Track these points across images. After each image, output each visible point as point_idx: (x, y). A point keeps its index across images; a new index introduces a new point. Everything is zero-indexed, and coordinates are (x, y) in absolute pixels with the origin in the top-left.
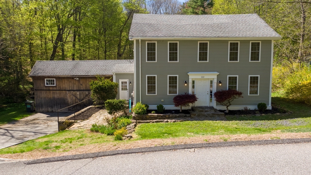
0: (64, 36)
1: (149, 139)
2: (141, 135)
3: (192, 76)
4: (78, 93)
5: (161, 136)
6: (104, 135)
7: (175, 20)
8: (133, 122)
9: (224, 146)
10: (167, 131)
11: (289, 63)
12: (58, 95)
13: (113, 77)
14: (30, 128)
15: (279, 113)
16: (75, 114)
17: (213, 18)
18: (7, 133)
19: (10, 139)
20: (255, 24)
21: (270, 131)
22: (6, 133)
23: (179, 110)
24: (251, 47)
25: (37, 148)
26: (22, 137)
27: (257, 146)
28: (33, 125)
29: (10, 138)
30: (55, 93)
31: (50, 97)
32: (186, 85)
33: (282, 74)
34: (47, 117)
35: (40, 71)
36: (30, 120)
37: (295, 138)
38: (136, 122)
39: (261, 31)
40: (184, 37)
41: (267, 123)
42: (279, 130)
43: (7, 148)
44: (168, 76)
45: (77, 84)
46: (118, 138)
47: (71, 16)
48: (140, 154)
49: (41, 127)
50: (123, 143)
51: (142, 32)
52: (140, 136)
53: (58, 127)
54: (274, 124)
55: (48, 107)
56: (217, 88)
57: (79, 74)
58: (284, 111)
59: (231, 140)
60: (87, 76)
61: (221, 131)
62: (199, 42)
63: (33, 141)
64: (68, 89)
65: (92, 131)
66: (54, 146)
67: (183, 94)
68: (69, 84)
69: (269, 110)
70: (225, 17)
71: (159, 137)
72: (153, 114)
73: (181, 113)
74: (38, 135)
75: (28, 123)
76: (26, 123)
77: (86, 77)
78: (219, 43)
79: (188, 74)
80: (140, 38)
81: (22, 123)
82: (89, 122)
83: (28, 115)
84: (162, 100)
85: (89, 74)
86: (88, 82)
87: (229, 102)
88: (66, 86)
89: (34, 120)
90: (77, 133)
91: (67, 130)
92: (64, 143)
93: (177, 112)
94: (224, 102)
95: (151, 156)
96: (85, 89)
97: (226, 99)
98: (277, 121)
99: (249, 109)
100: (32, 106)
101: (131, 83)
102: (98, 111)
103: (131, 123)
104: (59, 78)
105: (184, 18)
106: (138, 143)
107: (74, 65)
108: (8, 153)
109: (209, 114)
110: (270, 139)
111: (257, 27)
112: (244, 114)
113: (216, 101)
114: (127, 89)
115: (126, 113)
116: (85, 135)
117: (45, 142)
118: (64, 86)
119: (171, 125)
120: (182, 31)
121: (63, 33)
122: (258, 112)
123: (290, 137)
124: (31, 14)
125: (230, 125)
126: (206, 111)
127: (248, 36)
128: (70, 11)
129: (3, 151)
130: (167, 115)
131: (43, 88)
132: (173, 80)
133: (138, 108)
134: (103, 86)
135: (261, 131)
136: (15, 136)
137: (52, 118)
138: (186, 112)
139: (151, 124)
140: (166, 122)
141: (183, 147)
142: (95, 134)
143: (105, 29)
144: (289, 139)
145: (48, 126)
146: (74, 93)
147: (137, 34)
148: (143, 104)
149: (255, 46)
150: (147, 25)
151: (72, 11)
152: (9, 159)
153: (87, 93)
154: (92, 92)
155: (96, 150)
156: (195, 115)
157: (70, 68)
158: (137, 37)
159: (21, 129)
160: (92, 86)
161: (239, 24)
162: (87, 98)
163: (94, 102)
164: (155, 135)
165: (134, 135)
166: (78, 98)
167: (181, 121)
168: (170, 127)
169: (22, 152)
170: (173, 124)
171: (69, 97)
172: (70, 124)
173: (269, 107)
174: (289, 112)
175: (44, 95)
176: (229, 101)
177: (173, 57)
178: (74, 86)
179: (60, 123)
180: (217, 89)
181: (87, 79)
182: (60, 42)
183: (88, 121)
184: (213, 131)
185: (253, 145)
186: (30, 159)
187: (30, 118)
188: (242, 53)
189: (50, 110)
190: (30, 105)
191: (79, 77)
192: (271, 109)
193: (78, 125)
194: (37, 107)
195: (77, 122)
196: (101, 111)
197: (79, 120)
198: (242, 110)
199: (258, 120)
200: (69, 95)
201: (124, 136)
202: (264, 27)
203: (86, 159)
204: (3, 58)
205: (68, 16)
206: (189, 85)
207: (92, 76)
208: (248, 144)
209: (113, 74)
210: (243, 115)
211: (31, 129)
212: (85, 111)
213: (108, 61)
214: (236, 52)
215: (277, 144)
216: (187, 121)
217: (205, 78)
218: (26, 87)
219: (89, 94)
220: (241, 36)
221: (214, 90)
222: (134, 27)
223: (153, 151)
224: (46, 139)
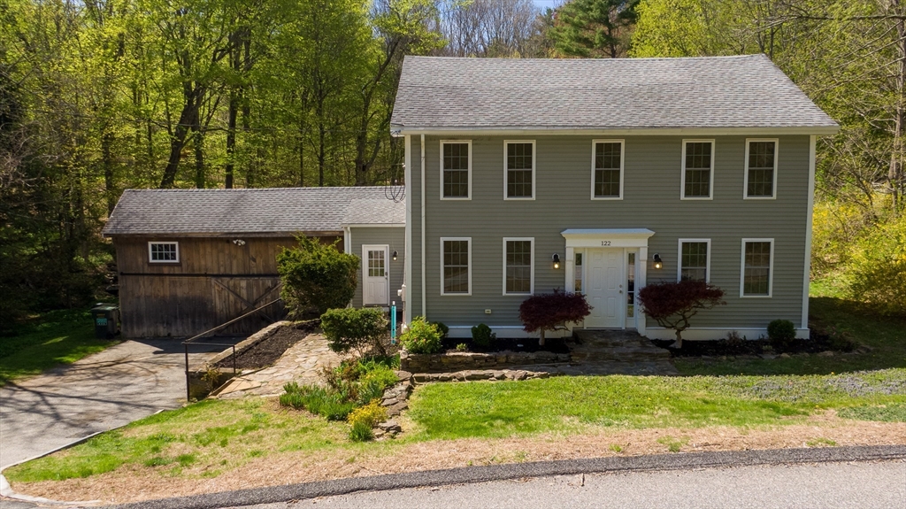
0: (203, 111)
1: (449, 437)
2: (425, 421)
3: (575, 241)
4: (243, 283)
5: (485, 428)
6: (317, 418)
7: (526, 76)
8: (404, 380)
9: (668, 469)
10: (501, 409)
11: (862, 192)
12: (186, 289)
13: (343, 237)
14: (106, 389)
15: (832, 350)
16: (236, 349)
17: (638, 67)
18: (42, 403)
19: (49, 427)
20: (761, 85)
21: (804, 413)
22: (38, 403)
23: (538, 339)
24: (750, 157)
25: (127, 461)
26: (83, 417)
27: (768, 468)
28: (115, 380)
29: (50, 420)
30: (178, 284)
31: (161, 294)
32: (556, 266)
33: (839, 225)
34: (156, 353)
35: (135, 220)
36: (105, 364)
37: (881, 444)
38: (411, 379)
39: (779, 107)
40: (552, 128)
41: (795, 386)
42: (832, 410)
43: (43, 461)
44: (505, 240)
45: (240, 254)
46: (359, 435)
47: (222, 56)
48: (425, 491)
49: (137, 386)
50: (375, 453)
51: (429, 114)
52: (423, 428)
53: (186, 387)
54: (816, 389)
55: (156, 323)
56: (647, 274)
57: (247, 229)
58: (845, 345)
59: (691, 449)
60: (270, 236)
61: (660, 412)
62: (594, 142)
63: (114, 434)
64: (216, 273)
65: (284, 404)
66: (174, 454)
67: (548, 293)
68: (218, 257)
69: (802, 339)
70: (673, 64)
71: (478, 431)
72: (461, 354)
73: (542, 348)
74: (129, 411)
75: (100, 373)
76: (95, 371)
77: (267, 236)
78: (654, 144)
79: (564, 234)
80: (422, 132)
81: (83, 371)
82: (275, 375)
83: (101, 348)
84: (488, 311)
85: (275, 229)
86: (271, 251)
87: (685, 318)
88: (209, 264)
89: (118, 362)
90: (243, 411)
91: (211, 401)
92: (205, 446)
93: (530, 345)
94: (668, 318)
95: (457, 496)
96: (262, 273)
97: (675, 308)
98: (825, 378)
99: (742, 337)
100: (112, 319)
101: (395, 255)
102: (300, 339)
103: (397, 382)
104: (188, 241)
105: (551, 69)
106: (418, 452)
107: (232, 201)
108: (46, 478)
109: (623, 354)
110: (805, 446)
111: (767, 97)
112: (728, 354)
113: (644, 314)
114: (385, 271)
115: (382, 348)
116: (264, 419)
117: (152, 439)
118: (203, 263)
119: (513, 389)
120: (546, 109)
121: (199, 104)
122: (771, 347)
123: (865, 441)
124: (109, 50)
125: (688, 390)
126: (615, 345)
127: (742, 123)
128: (219, 41)
129: (32, 471)
130: (502, 356)
131: (143, 268)
132: (519, 253)
133: (415, 336)
134: (314, 265)
135: (778, 412)
136: (64, 415)
137: (169, 357)
138: (557, 346)
139: (454, 384)
140: (498, 378)
141: (550, 470)
142: (293, 414)
143: (321, 91)
144: (864, 448)
145: (157, 381)
146: (231, 283)
147: (416, 119)
148: (430, 324)
149: (762, 152)
150: (442, 91)
151: (226, 41)
152: (51, 501)
153: (269, 282)
154: (283, 281)
155: (298, 476)
156: (584, 356)
157: (221, 209)
158: (415, 127)
159: (80, 390)
160: (285, 265)
161: (714, 85)
162: (269, 297)
163: (288, 310)
164: (468, 425)
165: (407, 423)
166: (242, 298)
167: (542, 377)
168: (512, 397)
169: (86, 474)
170: (520, 388)
171: (219, 296)
172: (220, 382)
173: (803, 332)
174: (862, 348)
175: (144, 290)
176: (684, 316)
177: (519, 184)
178: (231, 263)
179: (192, 377)
180: (647, 278)
181: (270, 244)
182: (190, 131)
183: (272, 370)
184: (637, 412)
185: (755, 464)
186: (109, 502)
187: (105, 355)
188: (722, 174)
189: (162, 331)
190: (105, 317)
191: (246, 236)
192: (808, 338)
193: (245, 382)
194: (126, 324)
195: (240, 373)
196: (310, 339)
197: (247, 367)
198: (721, 340)
199: (769, 374)
200: (216, 288)
201: (377, 427)
202: (787, 96)
203: (270, 505)
204: (30, 183)
205: (215, 55)
206: (564, 266)
207: (284, 236)
208: (742, 461)
209: (343, 229)
210: (724, 358)
211: (110, 393)
212: (263, 339)
213: (330, 191)
214: (703, 171)
215: (828, 464)
216: (561, 378)
217: (612, 245)
218: (93, 259)
219: (275, 286)
220: (718, 123)
221: (641, 282)
222: (406, 96)
223: (462, 482)
224: (152, 430)
